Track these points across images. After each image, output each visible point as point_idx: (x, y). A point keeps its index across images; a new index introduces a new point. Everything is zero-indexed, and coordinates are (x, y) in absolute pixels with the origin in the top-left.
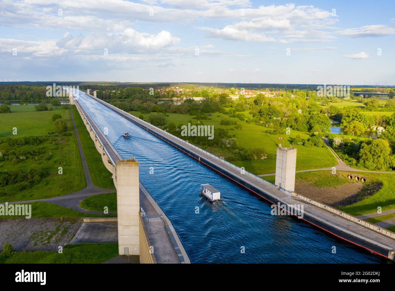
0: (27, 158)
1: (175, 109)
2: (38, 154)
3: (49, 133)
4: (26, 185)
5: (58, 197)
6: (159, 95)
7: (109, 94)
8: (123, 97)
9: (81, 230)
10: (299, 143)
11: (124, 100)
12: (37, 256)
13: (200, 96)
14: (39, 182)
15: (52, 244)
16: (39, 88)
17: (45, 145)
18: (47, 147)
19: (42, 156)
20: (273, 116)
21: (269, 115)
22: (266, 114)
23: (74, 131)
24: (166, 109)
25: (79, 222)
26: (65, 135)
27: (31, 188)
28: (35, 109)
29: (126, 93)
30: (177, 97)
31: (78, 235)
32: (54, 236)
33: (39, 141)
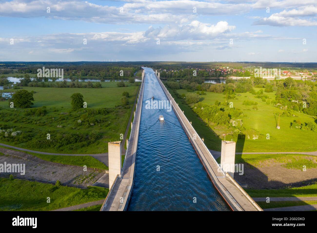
0: (95, 124)
1: (213, 89)
2: (102, 122)
3: (116, 106)
4: (85, 144)
5: (100, 154)
6: (209, 75)
7: (171, 74)
8: (181, 77)
9: (102, 178)
10: (297, 127)
11: (182, 78)
12: (72, 190)
13: (243, 76)
14: (93, 142)
15: (83, 184)
16: (125, 69)
17: (110, 115)
18: (110, 117)
19: (103, 124)
20: (291, 99)
21: (289, 98)
22: (286, 97)
23: (133, 105)
24: (206, 89)
25: (103, 172)
26: (125, 108)
27: (88, 146)
28: (117, 86)
29: (183, 73)
30: (223, 77)
31: (99, 181)
32: (86, 179)
33: (107, 112)
